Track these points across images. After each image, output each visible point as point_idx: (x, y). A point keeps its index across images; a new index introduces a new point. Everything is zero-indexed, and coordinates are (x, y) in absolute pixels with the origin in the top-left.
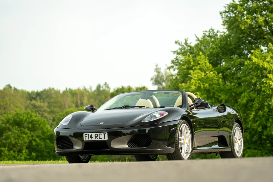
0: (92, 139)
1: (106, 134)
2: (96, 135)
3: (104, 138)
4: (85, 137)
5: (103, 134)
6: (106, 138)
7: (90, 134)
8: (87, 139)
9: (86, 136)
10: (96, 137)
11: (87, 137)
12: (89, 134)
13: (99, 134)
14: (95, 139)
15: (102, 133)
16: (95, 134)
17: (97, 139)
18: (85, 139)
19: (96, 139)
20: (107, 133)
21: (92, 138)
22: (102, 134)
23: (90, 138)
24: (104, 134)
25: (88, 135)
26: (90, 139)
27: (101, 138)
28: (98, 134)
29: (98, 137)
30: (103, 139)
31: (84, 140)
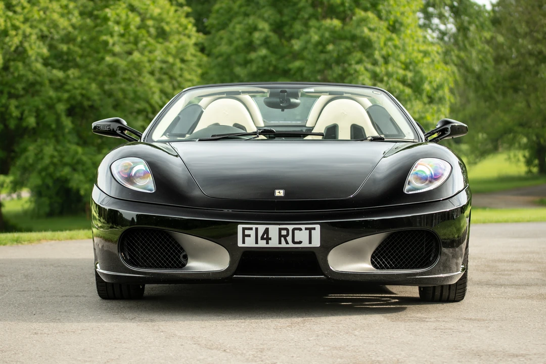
0: (267, 243)
1: (314, 229)
2: (284, 233)
3: (310, 242)
4: (244, 236)
5: (306, 229)
6: (316, 242)
7: (262, 228)
8: (250, 243)
9: (247, 232)
10: (282, 239)
11: (249, 236)
12: (257, 229)
13: (294, 230)
14: (280, 243)
15: (303, 227)
16: (280, 230)
17: (287, 243)
18: (244, 242)
19: (284, 245)
20: (318, 227)
21: (270, 239)
22: (304, 229)
23: (262, 238)
24: (310, 230)
25: (254, 229)
26: (262, 244)
27: (300, 242)
28: (290, 227)
29: (289, 239)
30: (305, 244)
31: (240, 244)
